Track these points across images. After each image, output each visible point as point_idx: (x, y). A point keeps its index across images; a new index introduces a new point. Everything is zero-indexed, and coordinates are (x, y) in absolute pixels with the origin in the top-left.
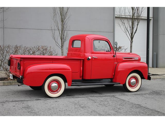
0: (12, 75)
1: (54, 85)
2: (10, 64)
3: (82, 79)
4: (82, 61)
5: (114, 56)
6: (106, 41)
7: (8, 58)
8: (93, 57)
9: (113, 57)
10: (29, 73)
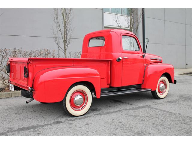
0: (13, 86)
1: (78, 98)
2: (10, 70)
3: (110, 87)
4: (110, 62)
5: (143, 57)
6: (134, 38)
7: (5, 64)
8: (124, 57)
9: (141, 57)
10: (41, 83)
